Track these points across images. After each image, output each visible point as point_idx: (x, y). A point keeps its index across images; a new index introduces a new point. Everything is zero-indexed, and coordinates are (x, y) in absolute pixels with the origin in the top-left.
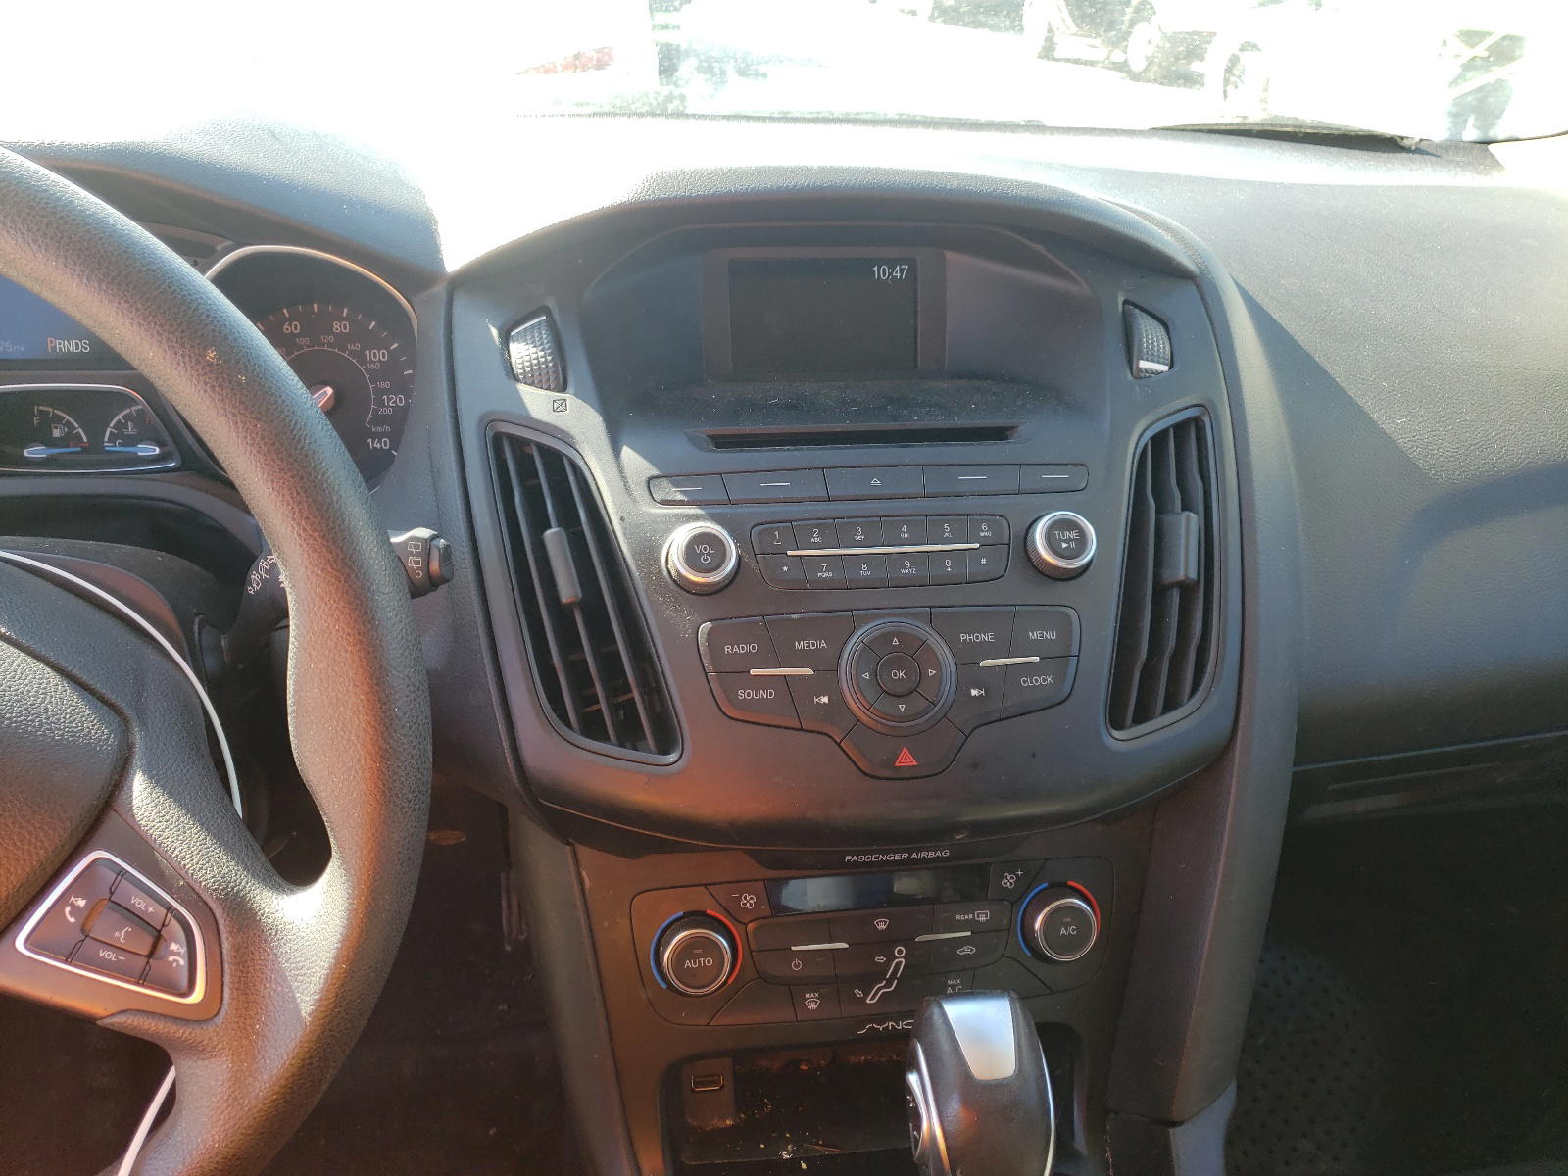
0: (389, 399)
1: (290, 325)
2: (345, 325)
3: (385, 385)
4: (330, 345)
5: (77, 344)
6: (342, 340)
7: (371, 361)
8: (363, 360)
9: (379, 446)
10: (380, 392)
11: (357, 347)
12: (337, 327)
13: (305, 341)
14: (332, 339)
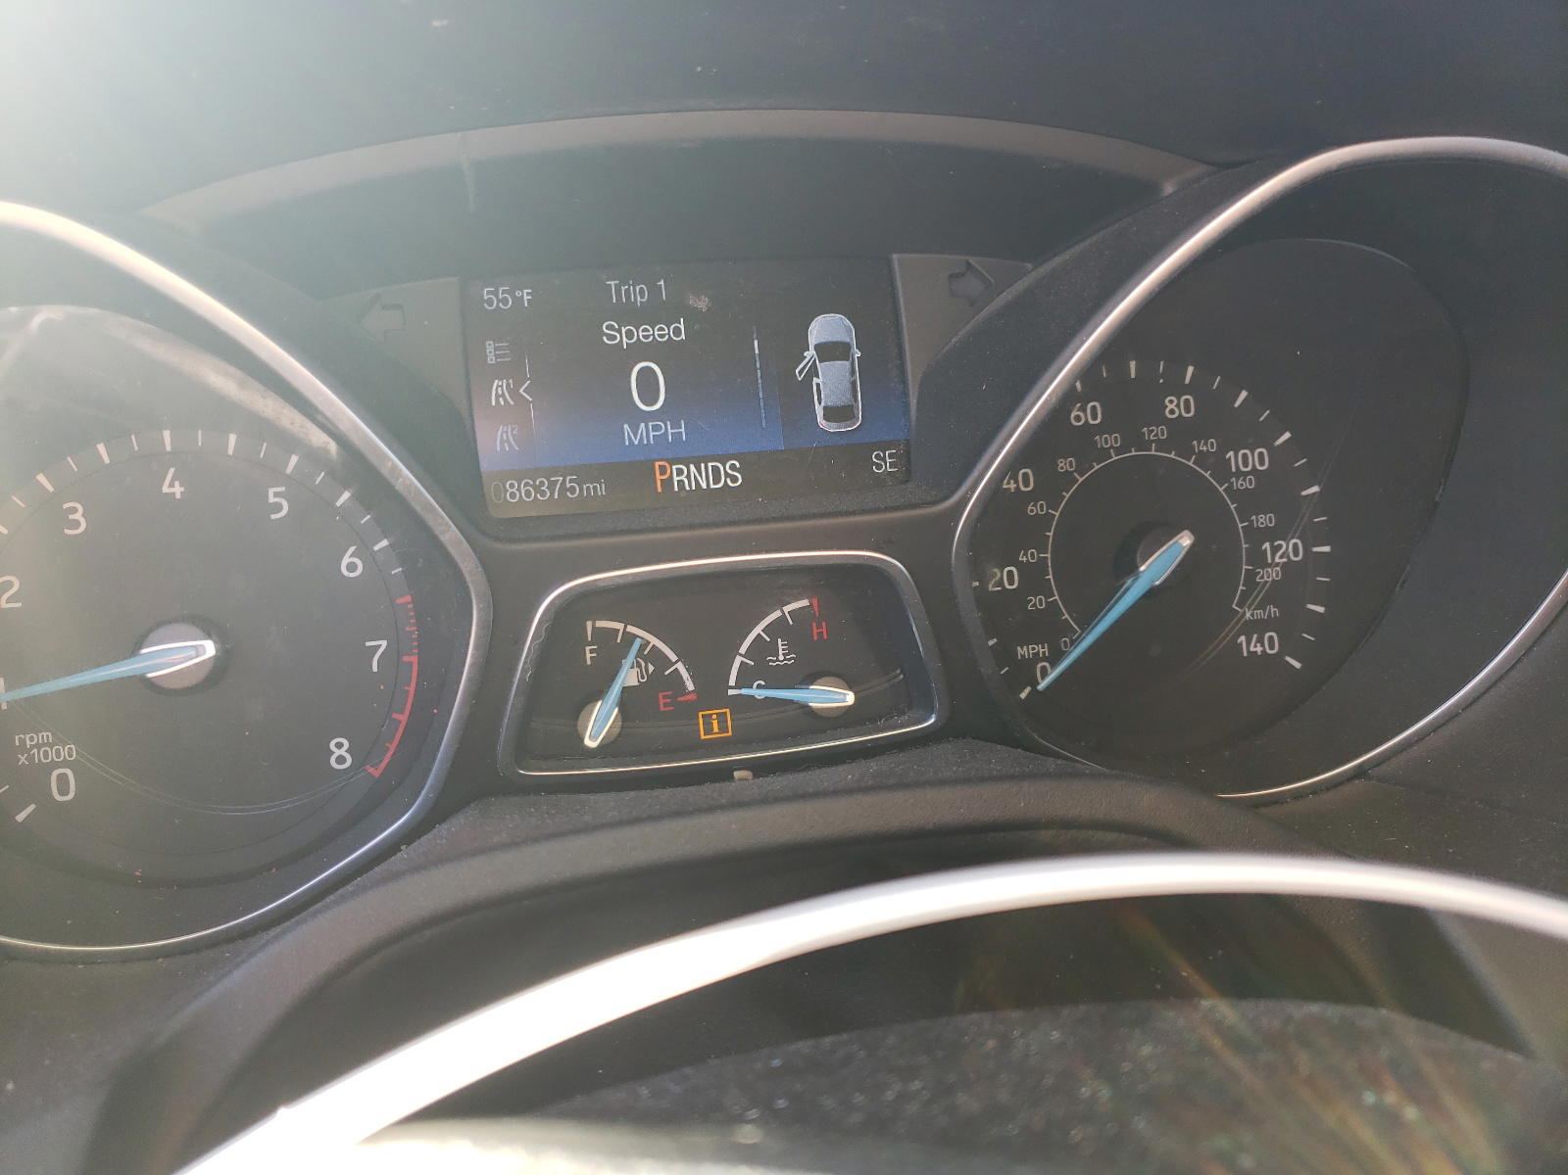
0: (1275, 549)
1: (1083, 409)
2: (1187, 402)
3: (1264, 520)
4: (1162, 445)
5: (716, 470)
6: (1182, 433)
7: (1239, 474)
8: (1223, 472)
9: (1259, 649)
10: (1257, 536)
11: (1209, 446)
12: (1174, 407)
13: (1112, 440)
14: (1161, 432)
